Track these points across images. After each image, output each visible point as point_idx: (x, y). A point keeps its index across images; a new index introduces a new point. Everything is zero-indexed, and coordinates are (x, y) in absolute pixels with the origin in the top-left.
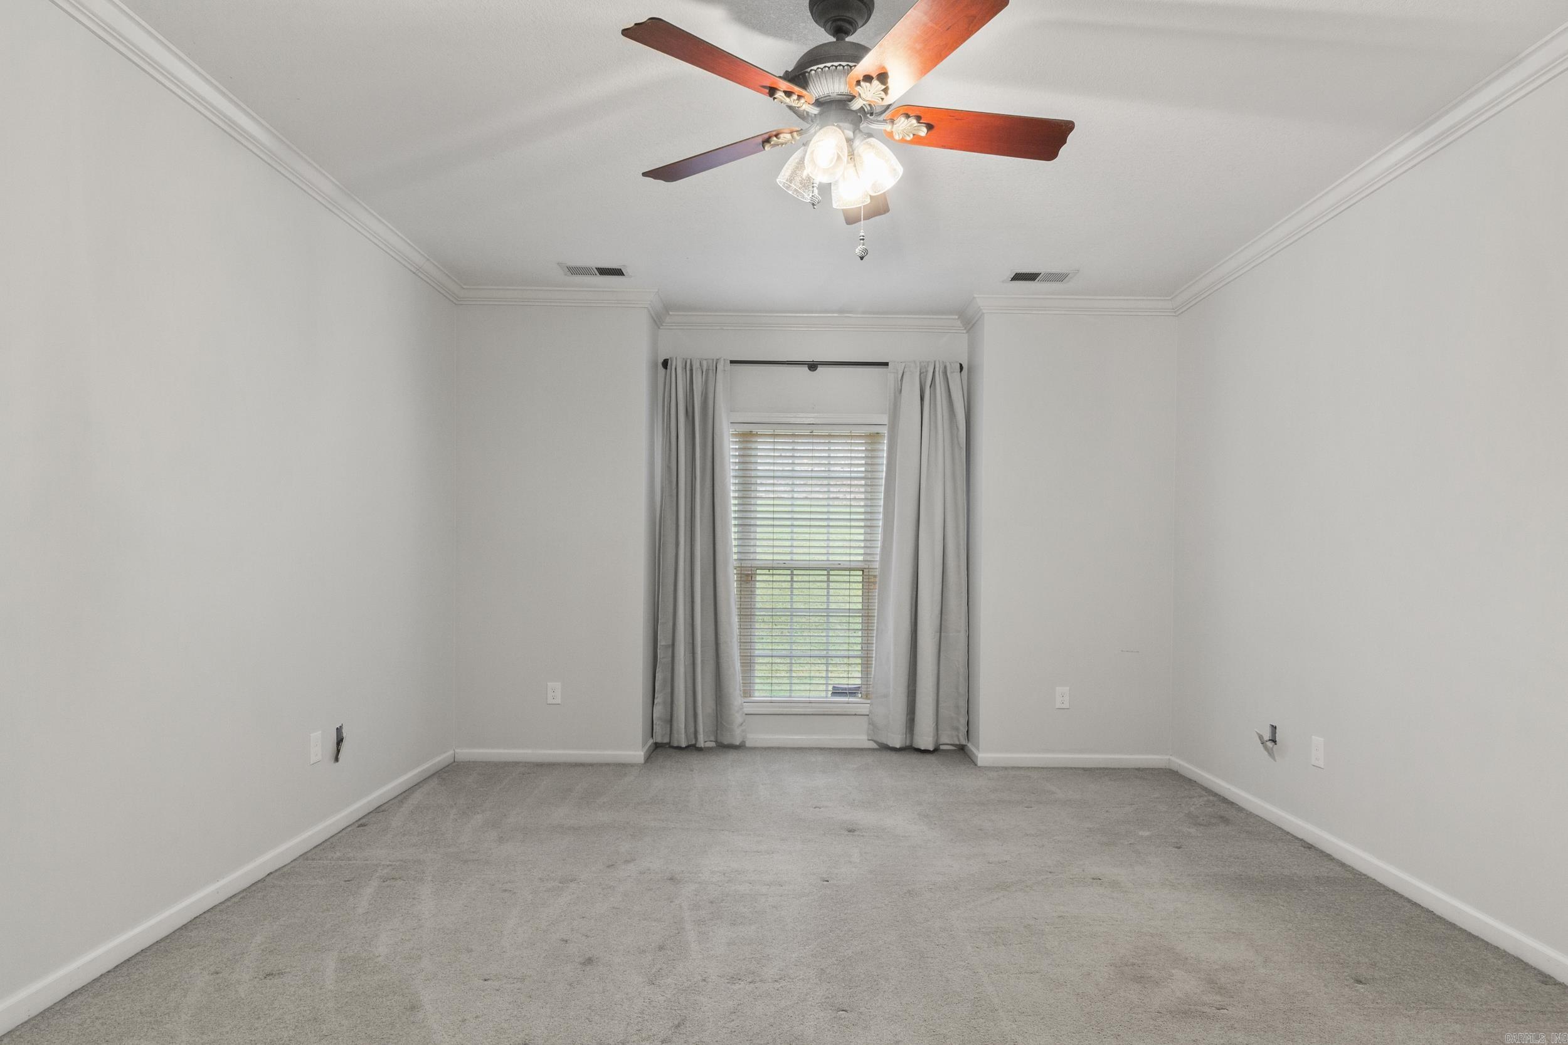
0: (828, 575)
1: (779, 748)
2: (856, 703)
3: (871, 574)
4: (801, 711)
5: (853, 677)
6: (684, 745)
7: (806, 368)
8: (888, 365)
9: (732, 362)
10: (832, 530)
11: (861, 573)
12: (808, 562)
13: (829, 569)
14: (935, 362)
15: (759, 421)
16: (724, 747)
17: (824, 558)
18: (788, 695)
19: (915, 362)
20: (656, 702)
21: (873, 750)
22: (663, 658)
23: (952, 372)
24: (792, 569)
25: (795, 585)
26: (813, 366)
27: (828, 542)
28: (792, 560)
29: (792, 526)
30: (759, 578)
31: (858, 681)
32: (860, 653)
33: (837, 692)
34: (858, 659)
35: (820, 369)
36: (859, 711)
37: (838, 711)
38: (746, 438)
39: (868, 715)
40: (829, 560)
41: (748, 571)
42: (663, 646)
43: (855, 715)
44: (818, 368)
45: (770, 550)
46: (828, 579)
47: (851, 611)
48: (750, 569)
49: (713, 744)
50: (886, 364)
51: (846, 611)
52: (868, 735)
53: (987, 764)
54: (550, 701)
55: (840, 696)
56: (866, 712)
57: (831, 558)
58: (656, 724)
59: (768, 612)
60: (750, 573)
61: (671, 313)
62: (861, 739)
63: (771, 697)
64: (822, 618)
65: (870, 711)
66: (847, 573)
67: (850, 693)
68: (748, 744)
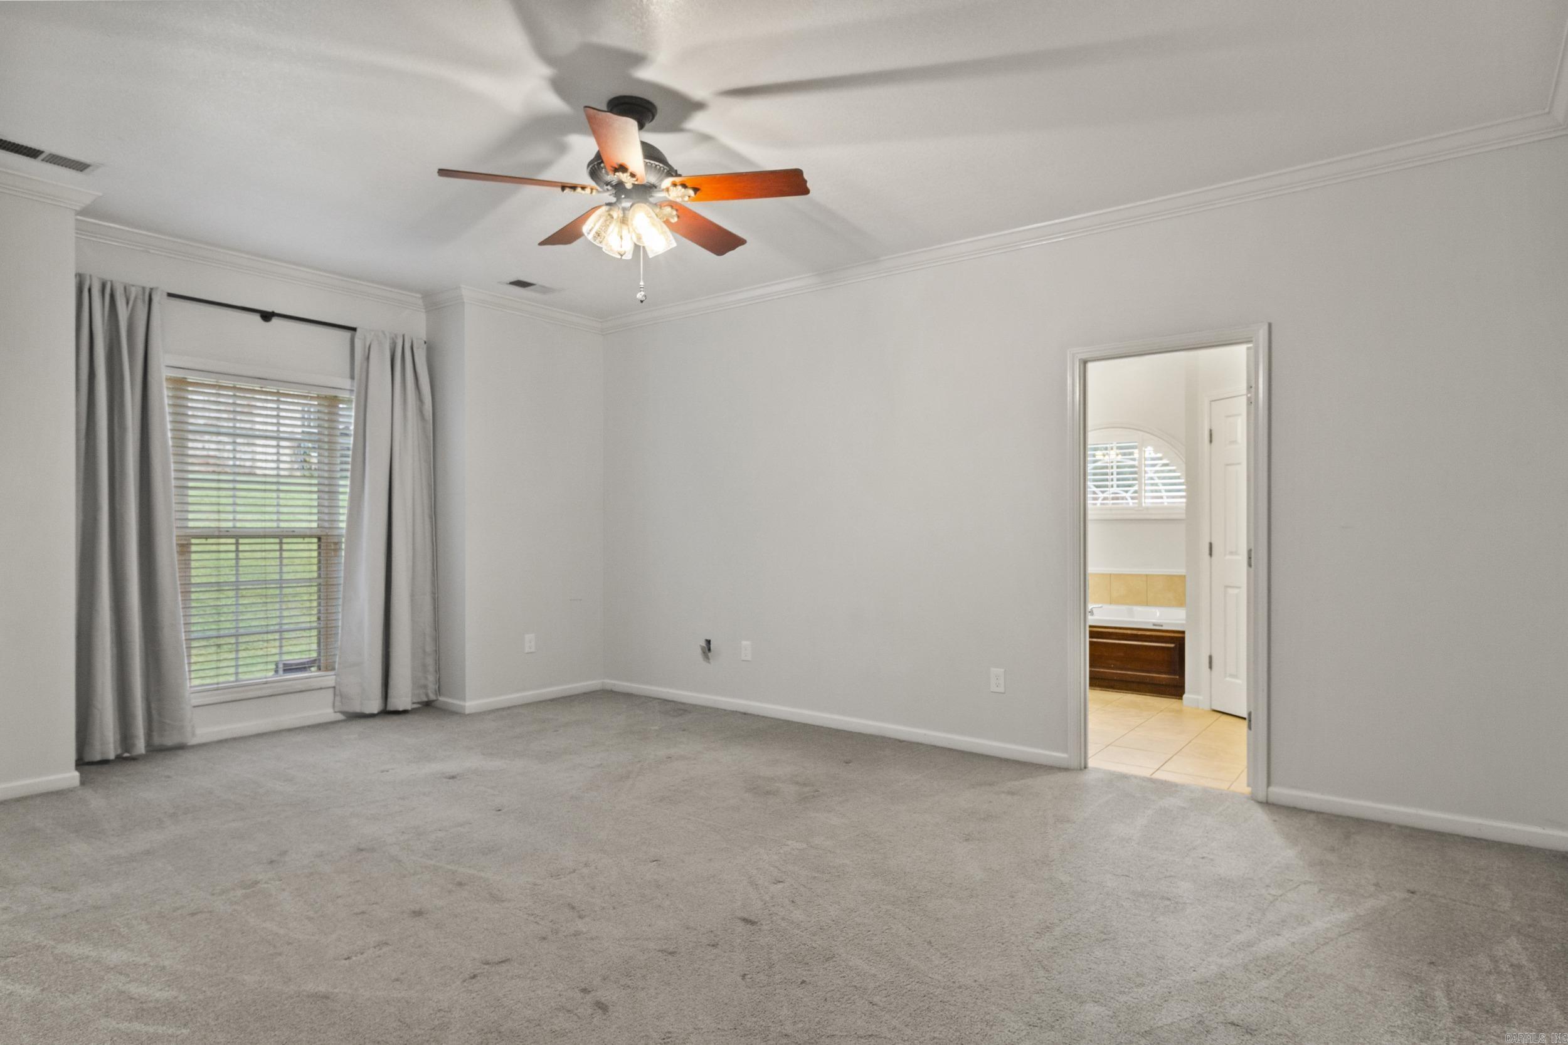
0: (281, 543)
1: (235, 739)
2: (312, 678)
3: (329, 541)
4: (259, 693)
5: (307, 650)
7: (257, 318)
8: (355, 331)
9: (170, 295)
10: (282, 495)
11: (315, 540)
12: (255, 530)
13: (280, 537)
14: (403, 336)
15: (193, 367)
16: (157, 750)
17: (274, 525)
18: (234, 678)
19: (383, 332)
23: (418, 348)
24: (236, 539)
25: (241, 555)
26: (267, 316)
27: (278, 507)
28: (236, 527)
29: (234, 489)
30: (194, 548)
31: (315, 654)
34: (314, 630)
35: (275, 321)
36: (323, 684)
38: (180, 384)
39: (335, 687)
40: (280, 527)
41: (186, 540)
43: (321, 688)
44: (273, 320)
45: (215, 516)
46: (281, 547)
48: (188, 537)
50: (354, 329)
52: (335, 707)
53: (473, 711)
56: (332, 683)
57: (283, 525)
59: (212, 587)
60: (188, 542)
62: (326, 712)
63: (215, 684)
65: (337, 683)
67: (304, 667)
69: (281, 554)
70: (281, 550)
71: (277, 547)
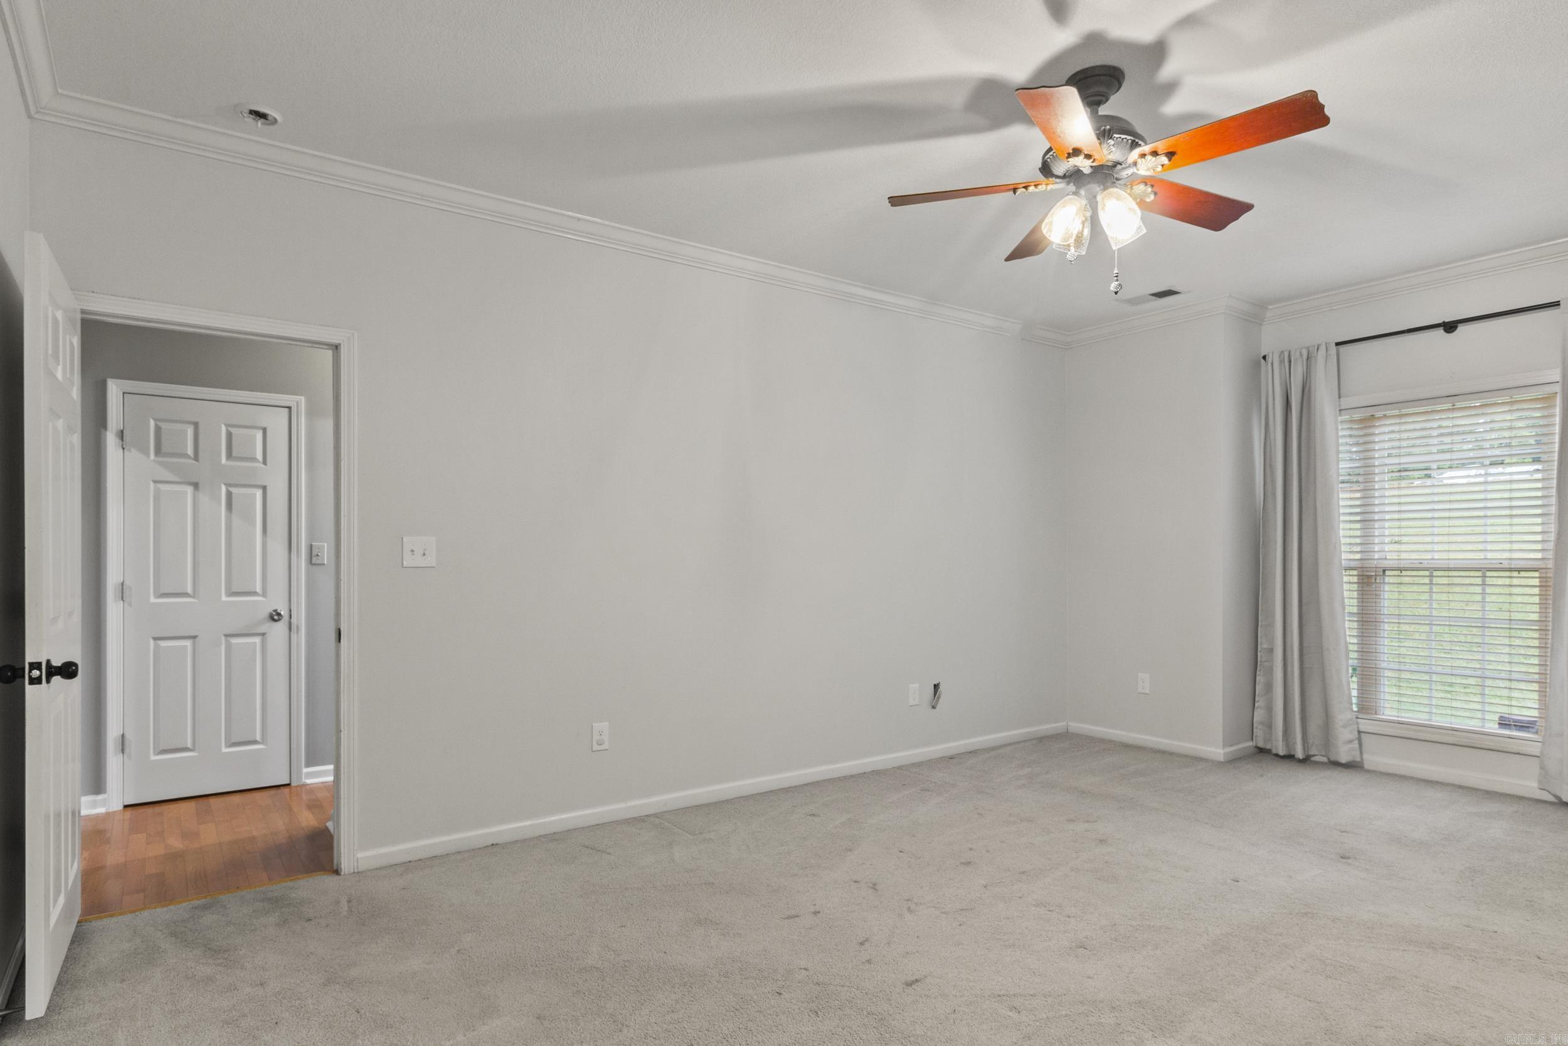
0: (1484, 576)
2: (1528, 741)
3: (1546, 575)
5: (1527, 706)
6: (1281, 753)
7: (1440, 332)
8: (1559, 305)
9: (1337, 344)
11: (1535, 574)
12: (1447, 562)
13: (1484, 570)
15: (1380, 402)
16: (1334, 764)
17: (1481, 555)
18: (1428, 718)
20: (1257, 705)
21: (1551, 803)
22: (1265, 661)
24: (1432, 570)
25: (1436, 588)
26: (1450, 327)
28: (1433, 559)
30: (1387, 580)
31: (1535, 713)
32: (1537, 676)
33: (1504, 723)
34: (1534, 684)
35: (1461, 328)
36: (1529, 751)
37: (1492, 745)
38: (1365, 423)
39: (1539, 757)
40: (1486, 559)
41: (1372, 571)
42: (1265, 648)
43: (1518, 754)
44: (1459, 328)
46: (1484, 581)
47: (1512, 622)
48: (1374, 569)
49: (1325, 759)
50: (1556, 304)
51: (1505, 621)
52: (1540, 782)
54: (1140, 690)
55: (1505, 728)
56: (1537, 752)
58: (1257, 728)
59: (1398, 619)
60: (1374, 574)
61: (1270, 307)
62: (1530, 786)
63: (1398, 717)
64: (1503, 631)
65: (1542, 753)
66: (1507, 574)
67: (1515, 725)
68: (1367, 766)
69: (1484, 590)
70: (1484, 584)
71: (1479, 581)
